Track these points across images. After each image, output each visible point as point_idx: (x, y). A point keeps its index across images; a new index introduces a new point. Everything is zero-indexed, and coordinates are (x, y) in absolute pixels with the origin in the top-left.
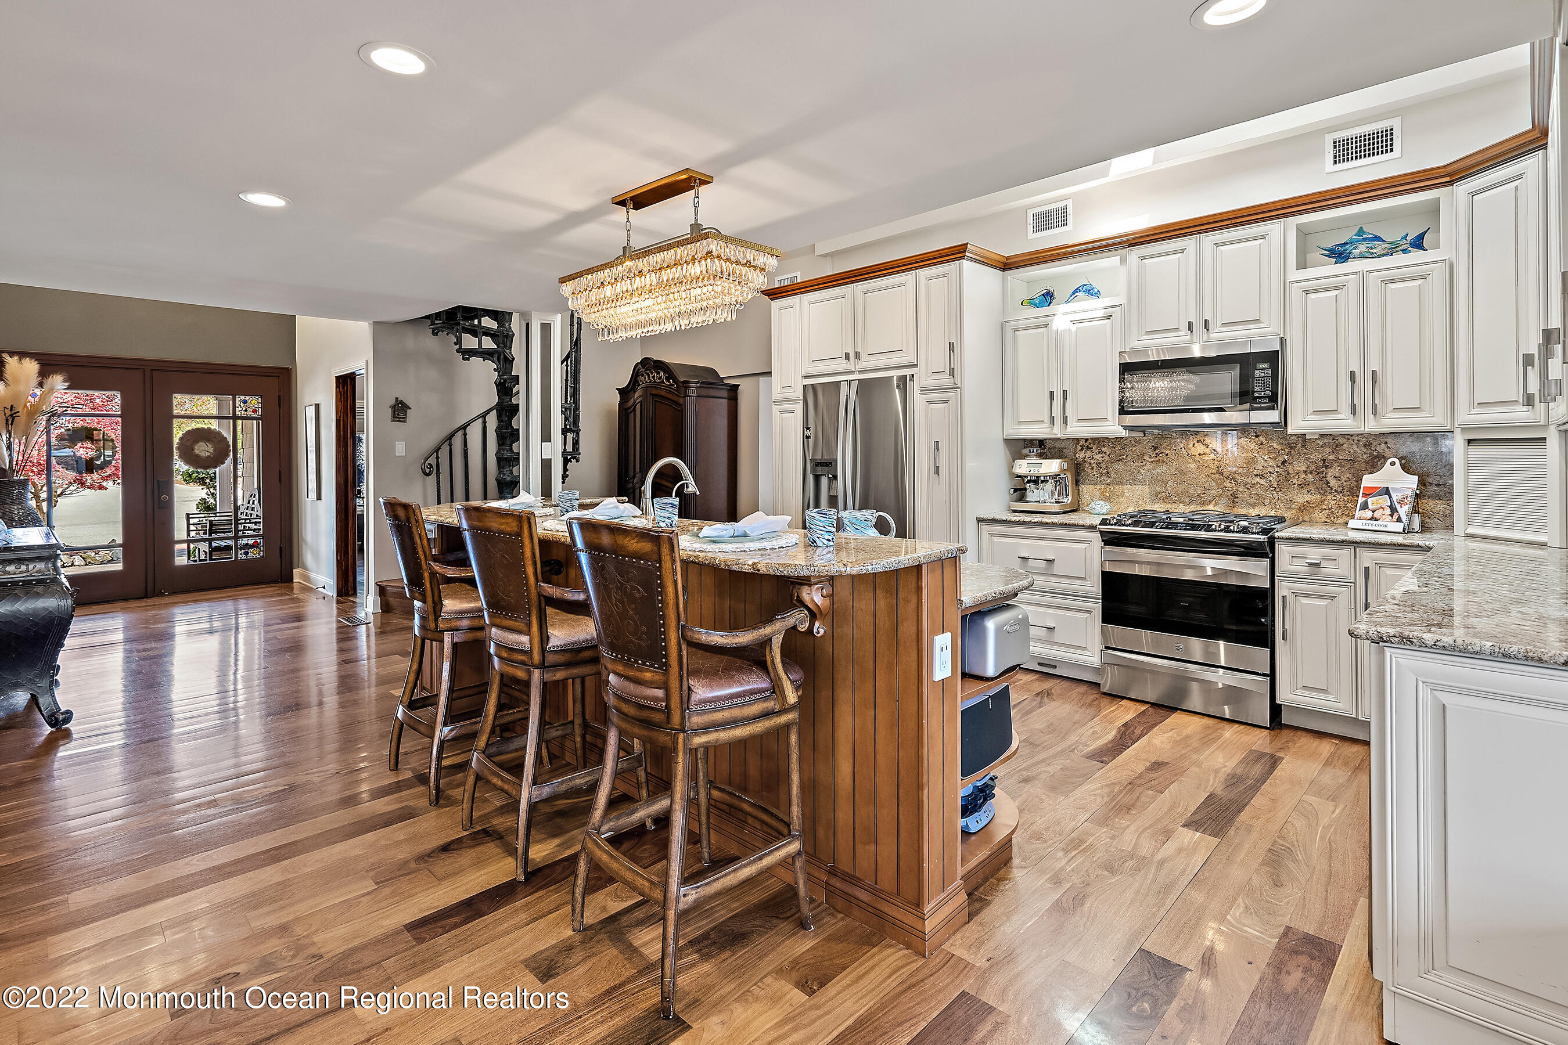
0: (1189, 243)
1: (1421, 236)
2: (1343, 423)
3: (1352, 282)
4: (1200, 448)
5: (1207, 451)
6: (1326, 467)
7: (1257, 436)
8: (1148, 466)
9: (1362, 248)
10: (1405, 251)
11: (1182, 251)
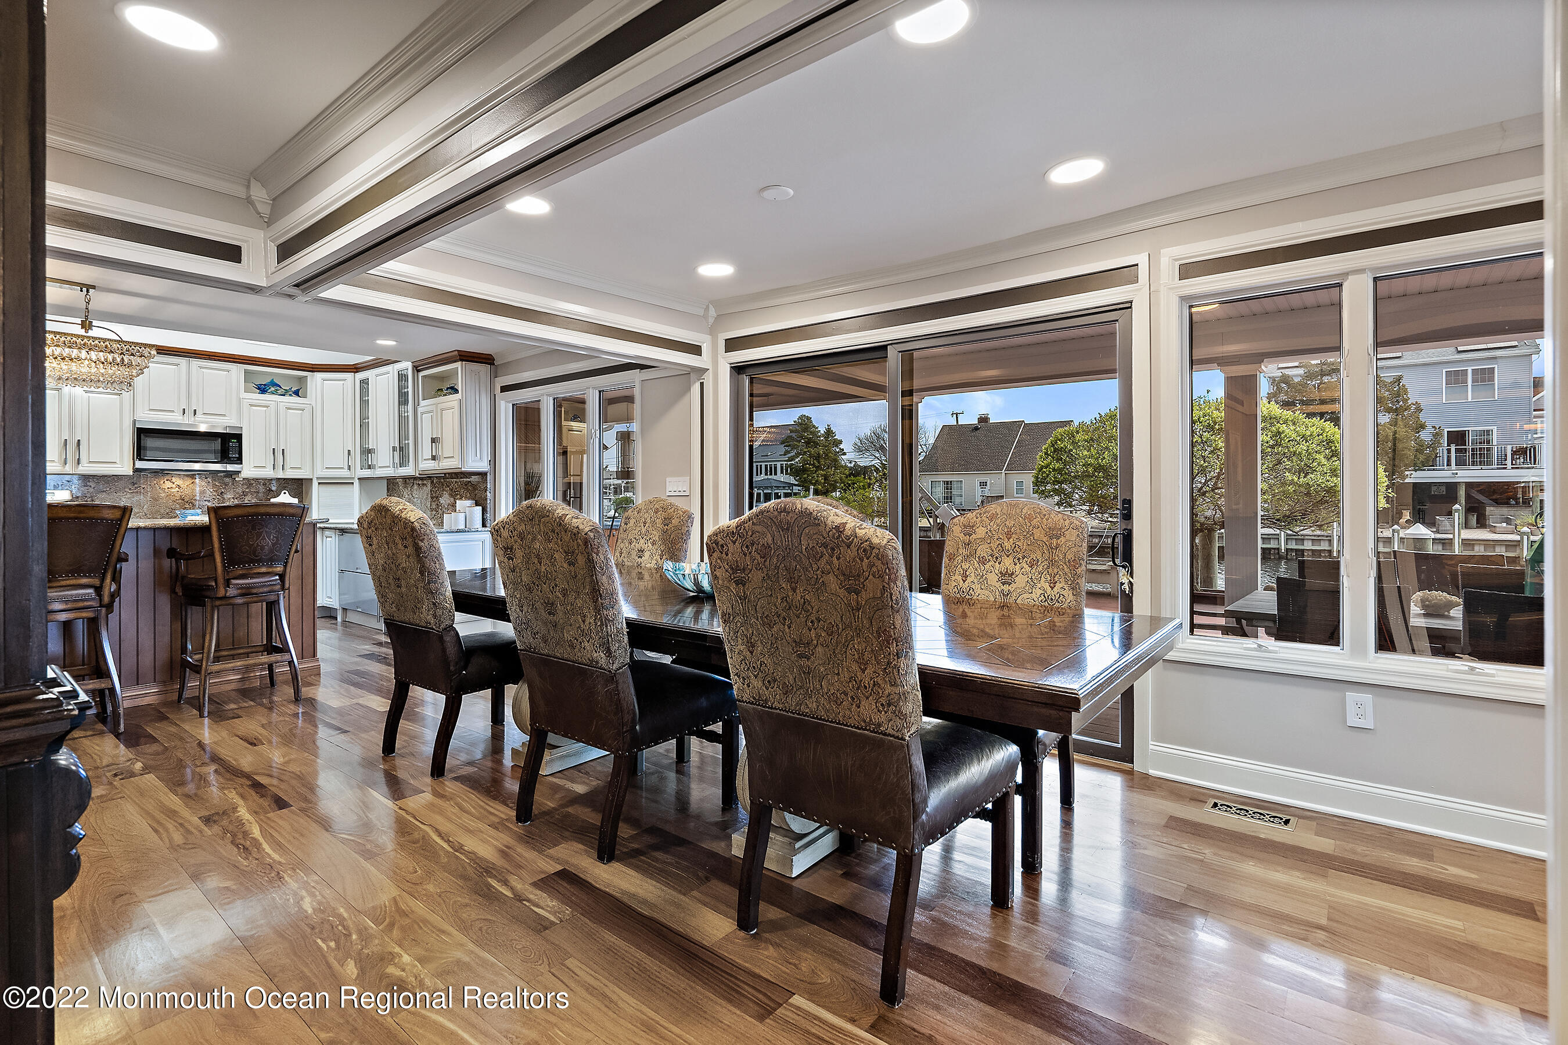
0: (183, 361)
1: (298, 390)
2: (268, 473)
3: (273, 405)
4: (168, 484)
5: (174, 486)
6: (245, 496)
7: (206, 478)
8: (129, 495)
9: (273, 389)
10: (290, 395)
11: (177, 365)
